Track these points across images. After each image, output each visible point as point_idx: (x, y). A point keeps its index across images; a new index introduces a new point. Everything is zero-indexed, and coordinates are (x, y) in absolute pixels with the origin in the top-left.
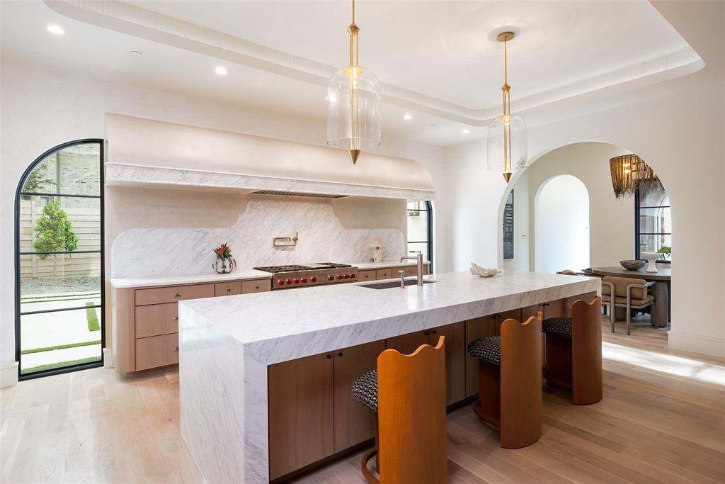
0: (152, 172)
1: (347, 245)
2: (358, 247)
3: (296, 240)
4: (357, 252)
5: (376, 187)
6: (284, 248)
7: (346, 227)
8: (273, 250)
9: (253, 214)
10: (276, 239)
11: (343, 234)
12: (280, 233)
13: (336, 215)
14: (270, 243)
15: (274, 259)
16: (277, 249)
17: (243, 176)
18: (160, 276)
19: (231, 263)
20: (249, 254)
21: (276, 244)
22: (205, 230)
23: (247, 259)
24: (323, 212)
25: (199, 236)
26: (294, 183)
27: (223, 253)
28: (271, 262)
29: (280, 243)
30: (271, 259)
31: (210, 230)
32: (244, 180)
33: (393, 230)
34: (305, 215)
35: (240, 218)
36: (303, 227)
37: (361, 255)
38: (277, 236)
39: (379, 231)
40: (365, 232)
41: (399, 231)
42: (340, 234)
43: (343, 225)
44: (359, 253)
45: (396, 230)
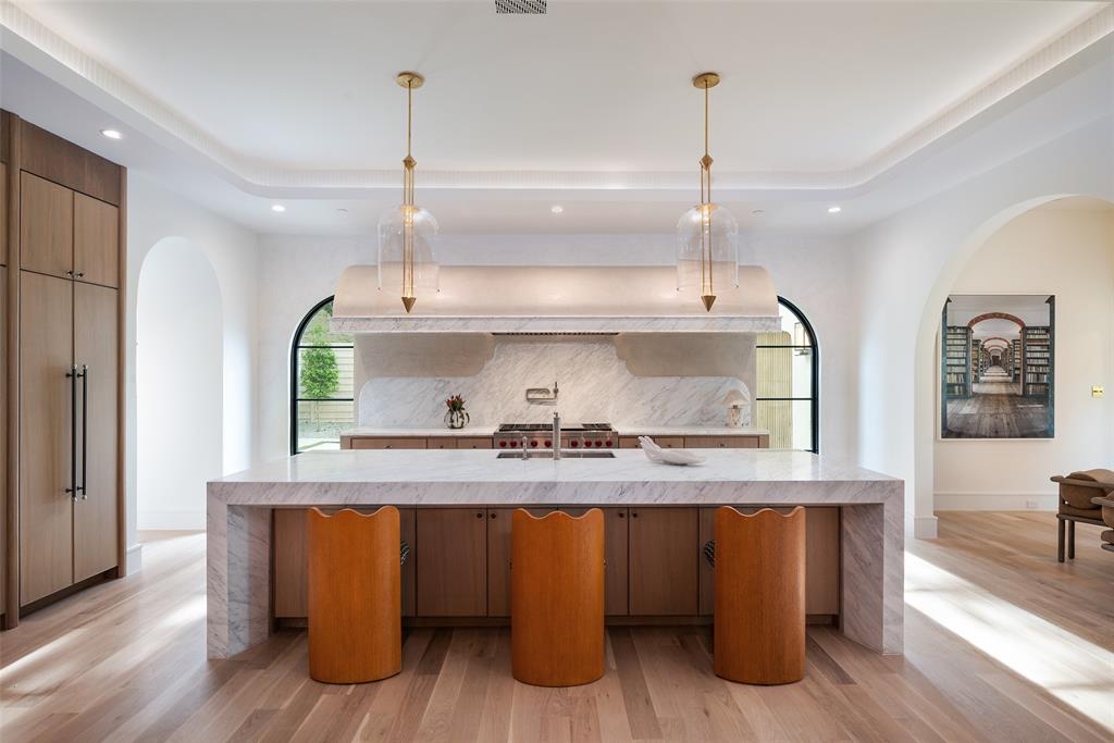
0: (367, 322)
1: (638, 401)
2: (658, 403)
3: (556, 391)
4: (655, 411)
5: (656, 318)
6: (542, 401)
7: (635, 374)
8: (526, 404)
10: (529, 391)
11: (630, 386)
12: (537, 383)
13: (621, 357)
14: (522, 396)
15: (528, 415)
16: (532, 403)
17: (461, 319)
18: (401, 426)
19: (462, 416)
20: (496, 408)
21: (530, 396)
22: (447, 379)
23: (493, 414)
24: (598, 353)
25: (440, 386)
26: (524, 322)
27: (455, 405)
28: (523, 418)
29: (535, 396)
30: (524, 415)
31: (451, 379)
32: (461, 323)
33: (725, 378)
34: (572, 359)
35: (486, 366)
36: (569, 375)
37: (662, 415)
38: (530, 387)
39: (696, 379)
40: (670, 382)
41: (739, 381)
42: (626, 385)
43: (632, 372)
44: (659, 413)
45: (731, 378)
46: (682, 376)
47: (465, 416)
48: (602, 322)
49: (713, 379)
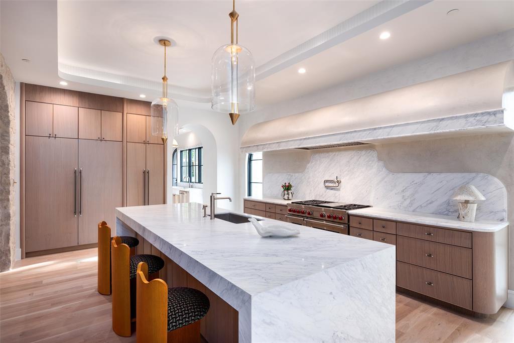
1: (391, 191)
2: (408, 194)
3: (339, 182)
4: (405, 200)
6: (332, 188)
7: (391, 171)
8: (324, 189)
9: (313, 163)
10: (326, 182)
11: (386, 180)
12: (330, 176)
13: (380, 159)
15: (325, 195)
16: (328, 188)
20: (311, 190)
21: (327, 184)
22: (291, 174)
24: (364, 157)
27: (287, 188)
28: (323, 197)
29: (333, 184)
30: (323, 196)
33: (474, 175)
34: (348, 162)
35: (307, 167)
36: (347, 172)
37: (411, 204)
38: (327, 179)
39: (443, 175)
40: (418, 177)
41: (490, 177)
42: (383, 179)
43: (387, 168)
44: (408, 201)
45: (482, 174)
46: (429, 172)
47: (290, 194)
48: (340, 136)
49: (459, 175)
